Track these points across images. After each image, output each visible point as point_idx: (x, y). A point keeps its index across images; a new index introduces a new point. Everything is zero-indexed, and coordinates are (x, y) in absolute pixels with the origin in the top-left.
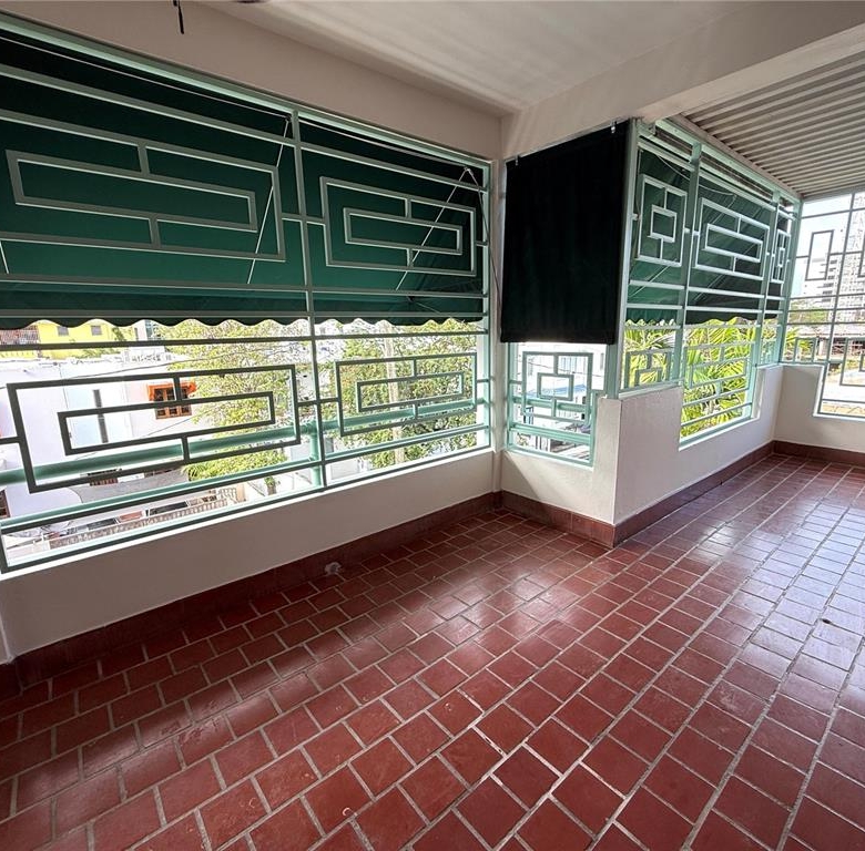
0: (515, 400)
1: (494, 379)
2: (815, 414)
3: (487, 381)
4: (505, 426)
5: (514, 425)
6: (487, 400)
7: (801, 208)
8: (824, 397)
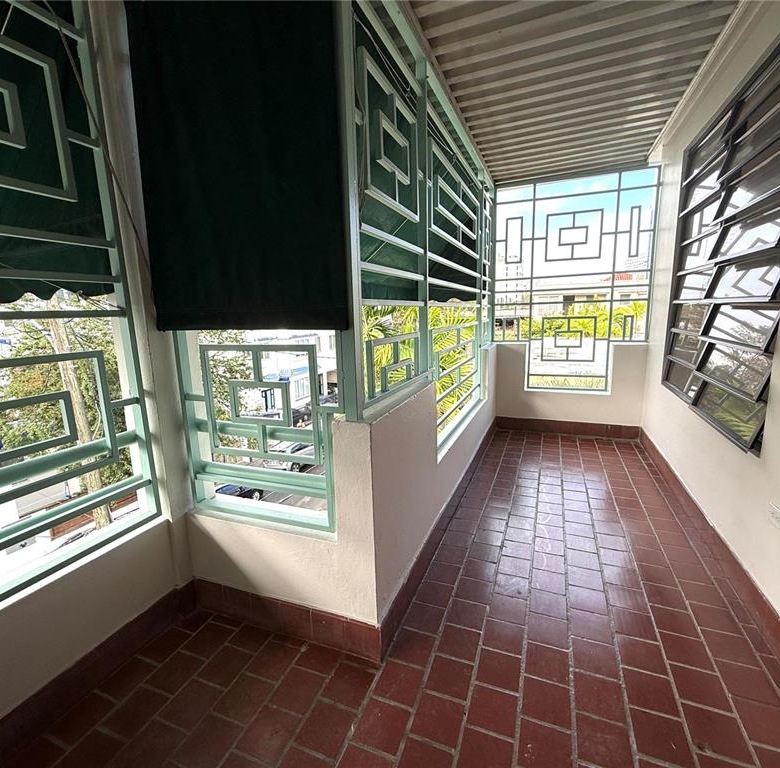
0: (200, 426)
1: (151, 395)
2: (526, 389)
3: (136, 401)
4: (185, 472)
5: (202, 469)
6: (142, 434)
7: (495, 194)
8: (531, 372)
